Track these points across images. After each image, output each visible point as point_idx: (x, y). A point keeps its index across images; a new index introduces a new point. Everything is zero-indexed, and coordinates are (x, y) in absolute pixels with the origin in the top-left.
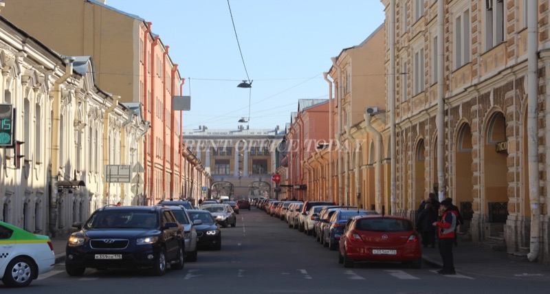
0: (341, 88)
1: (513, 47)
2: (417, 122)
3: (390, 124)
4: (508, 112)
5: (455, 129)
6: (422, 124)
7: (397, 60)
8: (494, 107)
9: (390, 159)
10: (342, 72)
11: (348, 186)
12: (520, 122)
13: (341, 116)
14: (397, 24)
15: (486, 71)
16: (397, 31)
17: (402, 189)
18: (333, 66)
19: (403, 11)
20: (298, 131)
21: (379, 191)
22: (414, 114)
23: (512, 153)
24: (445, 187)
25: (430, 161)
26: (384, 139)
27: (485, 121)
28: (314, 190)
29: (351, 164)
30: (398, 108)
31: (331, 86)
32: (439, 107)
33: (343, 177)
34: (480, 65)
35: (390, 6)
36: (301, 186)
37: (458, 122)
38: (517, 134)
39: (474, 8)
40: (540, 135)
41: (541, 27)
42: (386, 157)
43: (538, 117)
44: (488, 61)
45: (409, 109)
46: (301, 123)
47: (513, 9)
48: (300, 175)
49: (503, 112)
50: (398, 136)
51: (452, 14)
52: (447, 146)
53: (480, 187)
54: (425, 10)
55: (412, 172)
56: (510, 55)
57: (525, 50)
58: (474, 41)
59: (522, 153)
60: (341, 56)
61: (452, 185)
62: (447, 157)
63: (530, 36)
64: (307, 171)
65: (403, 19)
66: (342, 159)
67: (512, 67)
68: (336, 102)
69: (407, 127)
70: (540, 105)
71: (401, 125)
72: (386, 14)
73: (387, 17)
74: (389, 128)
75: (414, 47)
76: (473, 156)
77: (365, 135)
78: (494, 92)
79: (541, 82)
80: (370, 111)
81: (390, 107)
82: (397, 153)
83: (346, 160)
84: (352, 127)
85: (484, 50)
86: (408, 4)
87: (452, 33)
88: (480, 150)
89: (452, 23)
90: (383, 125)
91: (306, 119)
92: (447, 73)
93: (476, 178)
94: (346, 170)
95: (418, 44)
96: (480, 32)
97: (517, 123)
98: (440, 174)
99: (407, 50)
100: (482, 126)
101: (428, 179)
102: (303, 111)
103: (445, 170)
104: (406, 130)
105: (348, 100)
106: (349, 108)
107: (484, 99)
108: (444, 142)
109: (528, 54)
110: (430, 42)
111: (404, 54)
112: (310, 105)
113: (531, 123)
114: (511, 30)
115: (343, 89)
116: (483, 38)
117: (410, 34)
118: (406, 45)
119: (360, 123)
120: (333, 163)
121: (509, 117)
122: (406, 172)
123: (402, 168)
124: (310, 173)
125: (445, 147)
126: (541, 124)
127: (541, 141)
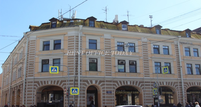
3: (2, 91)
6: (7, 91)
15: (18, 82)
16: (4, 74)
19: (5, 70)
23: (21, 96)
25: (8, 97)
27: (17, 91)
32: (10, 88)
37: (13, 91)
38: (22, 93)
39: (17, 71)
41: (26, 75)
43: (25, 90)
44: (18, 80)
45: (5, 88)
47: (23, 71)
50: (3, 93)
51: (13, 71)
53: (15, 102)
54: (9, 70)
55: (5, 99)
56: (21, 79)
58: (16, 76)
61: (11, 102)
62: (10, 97)
63: (24, 76)
65: (5, 72)
67: (22, 81)
69: (4, 91)
70: (25, 88)
72: (3, 71)
78: (19, 86)
79: (26, 84)
81: (2, 87)
82: (2, 96)
85: (18, 78)
87: (13, 75)
88: (16, 96)
89: (13, 73)
92: (11, 82)
95: (7, 76)
101: (7, 101)
103: (10, 99)
107: (17, 87)
109: (24, 79)
110: (9, 76)
111: (5, 78)
114: (22, 75)
116: (18, 76)
117: (6, 74)
121: (21, 90)
123: (3, 98)
125: (10, 95)
126: (25, 92)
127: (25, 94)
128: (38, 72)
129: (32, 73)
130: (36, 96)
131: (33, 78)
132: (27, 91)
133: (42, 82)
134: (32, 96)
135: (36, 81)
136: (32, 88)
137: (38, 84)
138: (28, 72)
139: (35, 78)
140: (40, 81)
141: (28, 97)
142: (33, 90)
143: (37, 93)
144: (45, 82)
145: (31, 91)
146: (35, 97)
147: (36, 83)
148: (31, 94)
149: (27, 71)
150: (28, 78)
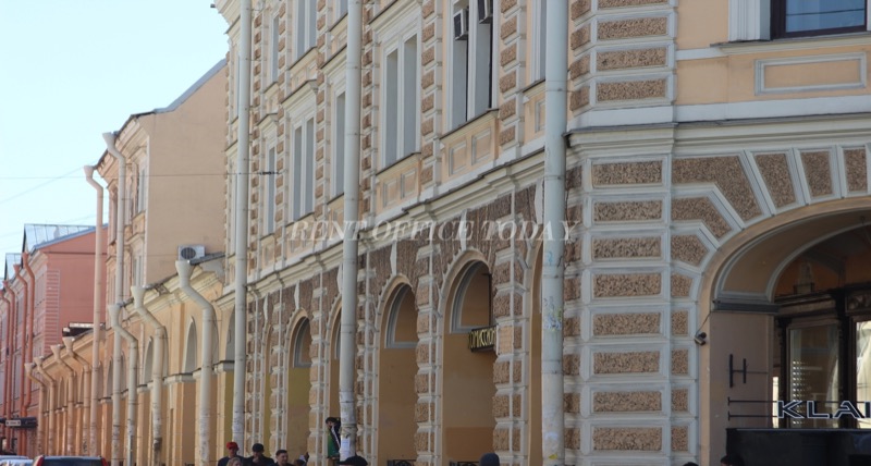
0: (124, 202)
1: (513, 122)
2: (296, 282)
3: (235, 285)
4: (496, 264)
5: (380, 297)
6: (307, 287)
7: (254, 143)
8: (467, 252)
9: (233, 362)
10: (127, 166)
11: (134, 423)
12: (524, 287)
13: (122, 263)
14: (254, 64)
15: (451, 173)
16: (254, 79)
17: (257, 431)
18: (106, 153)
19: (268, 36)
20: (21, 296)
21: (204, 435)
22: (290, 262)
23: (505, 354)
24: (355, 425)
25: (322, 368)
26: (218, 317)
27: (448, 281)
28: (54, 430)
29: (142, 373)
30: (253, 248)
31: (101, 197)
32: (346, 249)
33: (122, 401)
34: (439, 159)
35: (242, 24)
36: (23, 421)
37: (388, 282)
38: (518, 311)
39: (428, 34)
40: (568, 314)
41: (573, 79)
42: (223, 358)
43: (563, 277)
44: (456, 151)
45: (278, 252)
46: (28, 278)
47: (514, 39)
48: (23, 395)
49: (487, 263)
50: (251, 311)
51: (378, 45)
52: (361, 334)
53: (431, 428)
54: (319, 34)
56: (505, 138)
57: (538, 129)
58: (427, 106)
59: (527, 353)
60: (127, 130)
61: (369, 423)
62: (360, 360)
63: (551, 100)
64: (38, 386)
65: (268, 51)
66: (122, 360)
67: (509, 165)
68: (111, 232)
69: (272, 291)
70: (569, 250)
71: (258, 286)
72: (231, 39)
73: (233, 47)
74: (233, 292)
75: (293, 114)
76: (419, 359)
77: (177, 308)
78: (468, 218)
79: (572, 199)
80: (188, 253)
81: (234, 246)
82: (248, 348)
83: (130, 363)
84: (147, 290)
85: (447, 127)
86: (281, 20)
87: (378, 86)
88: (434, 345)
89: (378, 66)
90: (218, 286)
91: (41, 269)
92: (365, 175)
93: (425, 406)
94: (130, 385)
95: (302, 110)
96: (440, 87)
97: (516, 288)
98: (344, 397)
99: (277, 122)
100: (441, 292)
101: (318, 409)
102: (35, 251)
103: (356, 389)
104: (270, 297)
105: (140, 229)
106: (141, 248)
108: (356, 326)
109: (548, 138)
110: (329, 104)
111: (269, 131)
112: (51, 237)
113: (549, 288)
114: (507, 85)
115: (128, 203)
116: (446, 100)
117: (284, 87)
118: (275, 111)
119: (167, 280)
120: (100, 370)
121: (500, 273)
122: (268, 392)
123: (258, 382)
124: (45, 392)
125: (357, 338)
126: (570, 291)
127: (569, 328)
128: (720, 45)
129: (653, 58)
130: (706, 350)
131: (664, 114)
132: (587, 285)
133: (774, 167)
134: (662, 343)
135: (708, 162)
136: (650, 247)
137: (724, 188)
138: (596, 47)
139: (688, 113)
140: (748, 154)
141: (606, 364)
142: (663, 265)
143: (722, 306)
144: (817, 166)
145: (645, 285)
146: (699, 362)
147: (703, 179)
148: (649, 323)
149: (574, 27)
150: (593, 118)
